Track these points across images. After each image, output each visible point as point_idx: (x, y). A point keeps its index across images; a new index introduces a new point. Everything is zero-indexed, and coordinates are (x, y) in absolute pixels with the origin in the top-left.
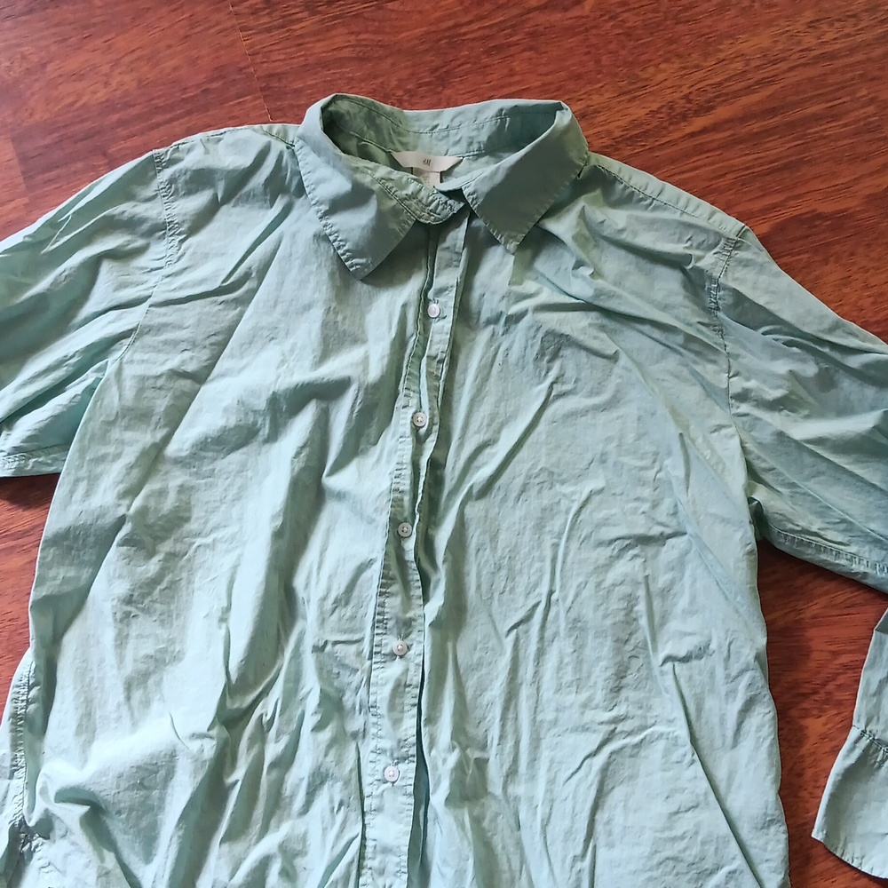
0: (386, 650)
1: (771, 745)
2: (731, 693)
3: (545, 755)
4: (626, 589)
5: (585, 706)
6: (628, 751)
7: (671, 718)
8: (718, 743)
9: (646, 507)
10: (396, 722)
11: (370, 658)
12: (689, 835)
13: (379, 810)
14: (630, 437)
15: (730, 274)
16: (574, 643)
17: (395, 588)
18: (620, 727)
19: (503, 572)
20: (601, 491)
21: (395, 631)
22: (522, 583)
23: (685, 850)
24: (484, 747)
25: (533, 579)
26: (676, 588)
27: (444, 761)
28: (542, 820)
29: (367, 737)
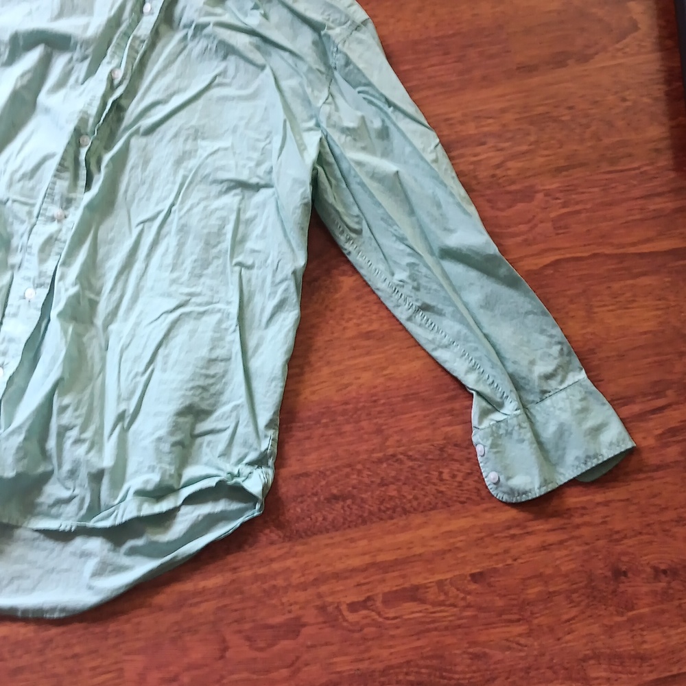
0: (49, 214)
1: (289, 331)
2: (273, 293)
3: (139, 307)
4: (224, 213)
5: (174, 281)
6: (194, 315)
7: (229, 300)
8: (256, 324)
9: (252, 164)
10: (42, 261)
11: (37, 217)
12: (218, 376)
13: (15, 315)
14: (257, 119)
15: (347, 44)
16: (179, 240)
17: (67, 175)
18: (194, 300)
19: (146, 186)
20: (226, 149)
21: (59, 204)
22: (156, 195)
23: (212, 385)
24: (99, 293)
25: (164, 194)
26: (257, 220)
27: (67, 290)
28: (123, 346)
29: (21, 269)
